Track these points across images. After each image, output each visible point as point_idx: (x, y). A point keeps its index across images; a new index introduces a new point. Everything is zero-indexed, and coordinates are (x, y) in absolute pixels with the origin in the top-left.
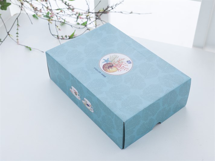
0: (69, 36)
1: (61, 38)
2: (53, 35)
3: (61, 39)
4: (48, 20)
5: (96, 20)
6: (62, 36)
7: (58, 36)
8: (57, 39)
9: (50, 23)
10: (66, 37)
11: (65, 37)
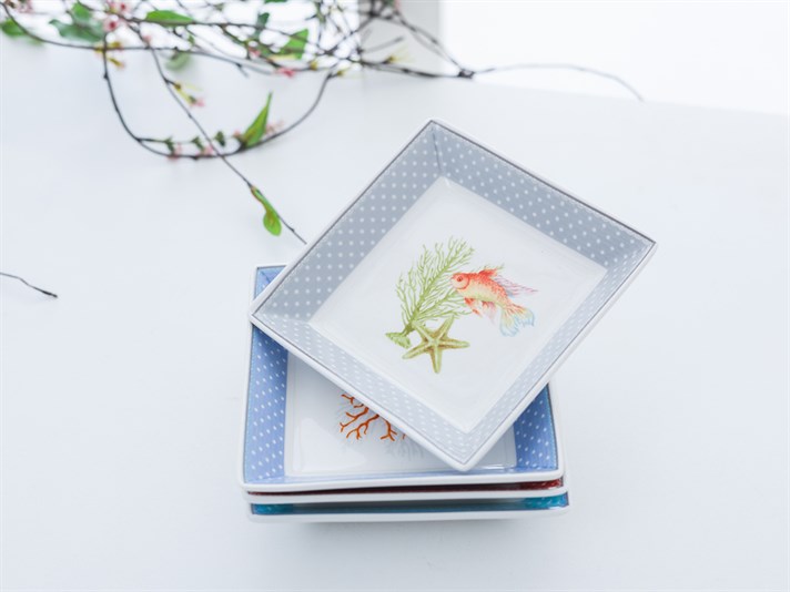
0: (237, 137)
1: (194, 150)
2: (139, 140)
3: (195, 158)
4: (96, 49)
5: (362, 26)
6: (196, 141)
7: (169, 143)
8: (164, 159)
9: (111, 67)
10: (222, 143)
11: (216, 144)
